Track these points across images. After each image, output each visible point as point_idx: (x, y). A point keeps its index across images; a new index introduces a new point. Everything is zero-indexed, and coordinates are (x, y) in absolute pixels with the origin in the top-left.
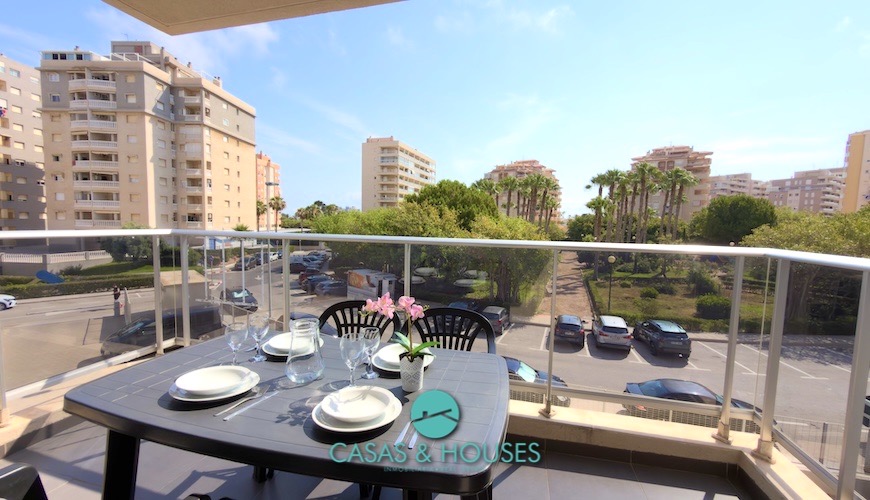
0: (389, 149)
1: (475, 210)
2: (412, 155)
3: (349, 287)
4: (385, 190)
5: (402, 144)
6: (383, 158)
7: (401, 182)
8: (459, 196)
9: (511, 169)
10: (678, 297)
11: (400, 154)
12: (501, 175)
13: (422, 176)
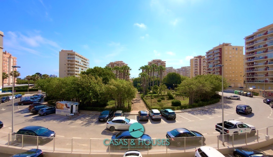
0: (71, 54)
1: (108, 77)
2: (80, 57)
3: (56, 109)
4: (70, 69)
5: (76, 53)
6: (68, 57)
7: (76, 66)
8: (102, 72)
9: (115, 63)
10: (166, 100)
11: (76, 56)
12: (112, 65)
13: (84, 64)
